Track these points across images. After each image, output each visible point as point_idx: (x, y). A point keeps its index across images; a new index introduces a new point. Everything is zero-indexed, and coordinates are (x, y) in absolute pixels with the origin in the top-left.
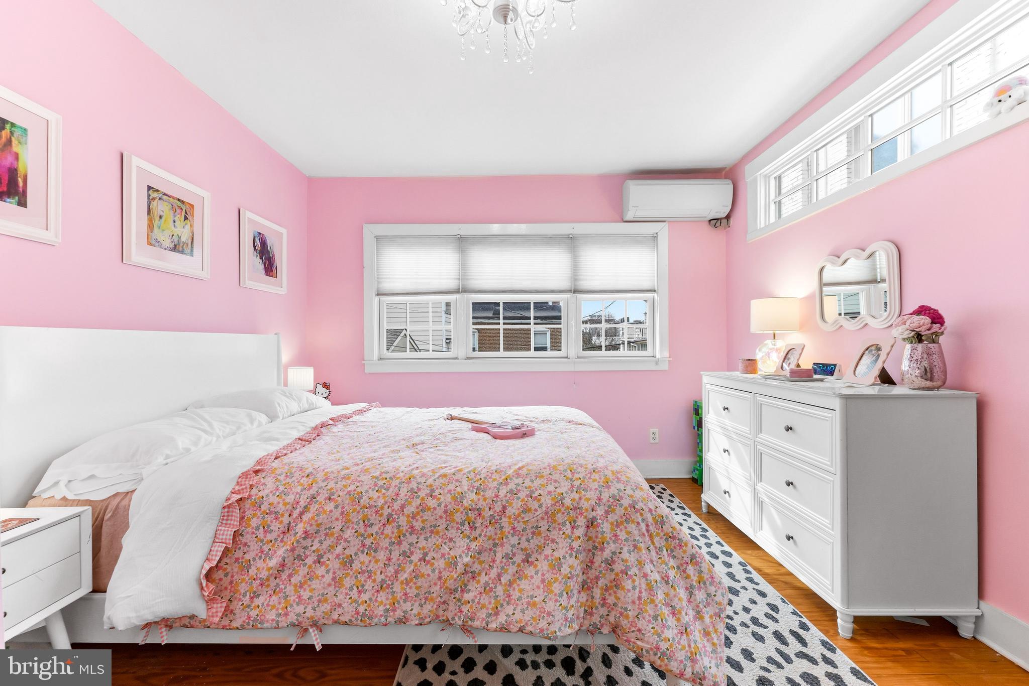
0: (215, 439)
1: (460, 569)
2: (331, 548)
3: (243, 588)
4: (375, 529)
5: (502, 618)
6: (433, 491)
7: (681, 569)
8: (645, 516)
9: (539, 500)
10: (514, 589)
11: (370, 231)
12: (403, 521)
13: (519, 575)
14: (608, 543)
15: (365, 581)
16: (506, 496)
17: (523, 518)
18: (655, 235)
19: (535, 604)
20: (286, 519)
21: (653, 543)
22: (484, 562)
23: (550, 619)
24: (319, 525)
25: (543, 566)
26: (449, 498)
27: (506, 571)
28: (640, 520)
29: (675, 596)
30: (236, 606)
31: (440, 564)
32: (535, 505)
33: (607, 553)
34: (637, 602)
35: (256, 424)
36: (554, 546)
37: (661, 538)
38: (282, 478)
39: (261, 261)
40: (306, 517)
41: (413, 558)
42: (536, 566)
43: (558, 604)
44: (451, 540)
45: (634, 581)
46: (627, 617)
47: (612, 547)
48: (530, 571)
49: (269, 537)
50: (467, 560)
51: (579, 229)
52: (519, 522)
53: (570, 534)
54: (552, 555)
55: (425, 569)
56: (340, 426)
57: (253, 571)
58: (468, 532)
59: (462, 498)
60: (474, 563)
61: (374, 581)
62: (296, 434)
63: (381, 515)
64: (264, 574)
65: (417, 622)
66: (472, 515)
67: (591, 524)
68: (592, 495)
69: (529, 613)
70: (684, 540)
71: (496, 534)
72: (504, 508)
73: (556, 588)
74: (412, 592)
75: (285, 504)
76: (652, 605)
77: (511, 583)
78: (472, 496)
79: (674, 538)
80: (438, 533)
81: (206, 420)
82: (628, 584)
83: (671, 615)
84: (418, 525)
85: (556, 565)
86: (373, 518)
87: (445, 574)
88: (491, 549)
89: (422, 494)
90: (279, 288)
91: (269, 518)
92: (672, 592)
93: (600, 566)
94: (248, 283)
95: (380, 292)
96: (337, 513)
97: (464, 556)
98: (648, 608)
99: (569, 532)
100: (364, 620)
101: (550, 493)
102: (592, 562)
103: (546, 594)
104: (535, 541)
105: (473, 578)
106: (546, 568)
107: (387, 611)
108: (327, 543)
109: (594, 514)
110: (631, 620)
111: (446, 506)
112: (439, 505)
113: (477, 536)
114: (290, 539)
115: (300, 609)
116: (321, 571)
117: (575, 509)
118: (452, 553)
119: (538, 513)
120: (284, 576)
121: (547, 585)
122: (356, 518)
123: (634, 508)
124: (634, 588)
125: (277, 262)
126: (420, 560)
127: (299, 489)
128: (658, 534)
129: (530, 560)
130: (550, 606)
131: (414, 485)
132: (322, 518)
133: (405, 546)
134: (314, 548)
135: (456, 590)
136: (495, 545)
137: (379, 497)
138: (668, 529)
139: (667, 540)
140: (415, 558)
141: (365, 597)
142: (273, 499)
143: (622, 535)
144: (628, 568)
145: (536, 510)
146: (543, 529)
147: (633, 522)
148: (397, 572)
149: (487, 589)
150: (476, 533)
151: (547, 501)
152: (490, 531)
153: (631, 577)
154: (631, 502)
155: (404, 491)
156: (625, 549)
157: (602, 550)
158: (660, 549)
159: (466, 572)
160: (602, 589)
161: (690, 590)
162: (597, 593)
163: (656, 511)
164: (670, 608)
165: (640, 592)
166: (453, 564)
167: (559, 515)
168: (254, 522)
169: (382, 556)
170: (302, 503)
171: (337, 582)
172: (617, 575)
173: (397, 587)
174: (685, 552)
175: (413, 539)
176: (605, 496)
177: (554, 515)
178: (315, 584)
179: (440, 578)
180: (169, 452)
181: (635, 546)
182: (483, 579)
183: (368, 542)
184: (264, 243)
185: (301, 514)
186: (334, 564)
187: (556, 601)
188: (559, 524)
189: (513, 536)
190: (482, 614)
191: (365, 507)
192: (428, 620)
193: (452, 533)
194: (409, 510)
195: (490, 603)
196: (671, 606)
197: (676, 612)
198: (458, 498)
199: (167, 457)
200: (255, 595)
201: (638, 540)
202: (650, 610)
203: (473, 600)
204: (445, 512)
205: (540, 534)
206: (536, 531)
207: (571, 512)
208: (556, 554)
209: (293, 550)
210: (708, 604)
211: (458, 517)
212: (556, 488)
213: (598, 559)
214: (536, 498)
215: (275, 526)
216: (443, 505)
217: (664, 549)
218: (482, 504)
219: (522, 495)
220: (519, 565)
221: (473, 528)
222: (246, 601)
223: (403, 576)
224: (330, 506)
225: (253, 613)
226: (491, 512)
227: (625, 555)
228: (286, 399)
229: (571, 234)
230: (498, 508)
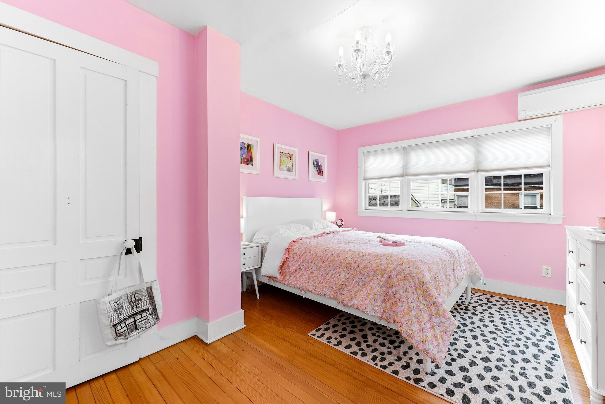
0: (291, 232)
1: (341, 282)
2: (308, 267)
3: (288, 274)
4: (320, 264)
5: (352, 303)
6: (338, 255)
7: (428, 306)
8: (414, 280)
9: (372, 265)
10: (358, 294)
11: (361, 150)
12: (327, 262)
13: (360, 290)
14: (395, 286)
15: (316, 280)
16: (360, 261)
17: (364, 270)
18: (550, 126)
19: (362, 300)
20: (299, 256)
21: (416, 292)
22: (350, 282)
23: (366, 306)
24: (306, 259)
25: (368, 288)
26: (342, 258)
27: (356, 287)
28: (411, 281)
29: (420, 315)
30: (286, 278)
31: (336, 279)
32: (370, 266)
33: (393, 290)
34: (402, 312)
35: (305, 230)
36: (374, 282)
37: (421, 291)
38: (300, 244)
39: (316, 170)
40: (303, 256)
41: (329, 276)
42: (366, 288)
43: (370, 302)
44: (340, 272)
45: (402, 303)
46: (398, 316)
47: (396, 288)
48: (364, 289)
49: (295, 261)
50: (343, 279)
51: (480, 131)
52: (362, 271)
53: (380, 279)
54: (372, 285)
55: (332, 280)
56: (332, 234)
57: (290, 269)
58: (346, 271)
59: (346, 259)
60: (346, 281)
61: (318, 280)
62: (314, 234)
63: (322, 260)
64: (292, 271)
65: (329, 297)
66: (348, 265)
67: (389, 277)
68: (393, 267)
69: (361, 303)
70: (432, 294)
71: (355, 273)
72: (359, 265)
73: (371, 297)
74: (328, 287)
75: (299, 252)
76: (408, 315)
77: (357, 292)
78: (350, 259)
79: (427, 292)
80: (337, 269)
81: (290, 226)
82: (400, 304)
83: (417, 322)
84: (331, 265)
85: (372, 289)
86: (319, 260)
87: (337, 283)
88: (352, 278)
89: (334, 255)
90: (323, 180)
91: (295, 255)
92: (420, 313)
93: (390, 294)
94: (311, 179)
95: (365, 178)
96: (310, 257)
97: (343, 278)
98: (406, 315)
99: (380, 278)
100: (314, 292)
101: (377, 263)
102: (388, 292)
103: (366, 298)
104: (368, 279)
105: (346, 287)
106: (369, 289)
107: (321, 290)
108: (308, 265)
109: (391, 273)
110: (399, 318)
111: (340, 261)
112: (338, 260)
113: (349, 273)
114: (299, 262)
115: (300, 283)
116: (305, 273)
117: (385, 270)
118: (340, 277)
119: (370, 269)
120: (297, 273)
121: (368, 295)
122: (316, 260)
123: (410, 275)
124: (402, 306)
125: (323, 169)
126: (331, 277)
127: (303, 248)
128: (419, 289)
129: (365, 285)
130: (367, 302)
131: (333, 252)
132: (307, 257)
133: (327, 271)
134: (304, 266)
135: (340, 289)
136: (354, 277)
137: (322, 254)
138: (425, 287)
139: (423, 292)
140: (330, 275)
141: (315, 284)
142: (297, 250)
143: (402, 285)
144: (401, 298)
145: (370, 268)
146: (371, 275)
147: (408, 280)
148: (324, 279)
149: (349, 292)
150: (348, 272)
151: (375, 265)
152: (353, 272)
153: (401, 301)
154: (409, 273)
155: (329, 254)
156: (401, 291)
157: (392, 288)
158: (420, 295)
159: (343, 284)
160: (390, 303)
161: (431, 316)
162: (388, 305)
163: (421, 279)
164: (417, 319)
165: (404, 308)
166: (339, 280)
167: (378, 271)
168: (292, 256)
169: (321, 272)
170: (303, 252)
171: (309, 278)
172: (396, 299)
173: (324, 284)
174: (431, 299)
175: (330, 269)
176: (398, 269)
177: (376, 271)
178: (304, 277)
179: (335, 284)
180: (278, 234)
181: (406, 290)
182: (349, 288)
183: (318, 267)
184: (317, 163)
185: (302, 255)
186: (309, 272)
187: (369, 301)
188: (377, 275)
189: (359, 275)
190: (347, 299)
191: (318, 256)
192: (332, 297)
193: (341, 270)
194: (330, 260)
195: (349, 296)
196: (418, 319)
197: (420, 322)
198: (345, 259)
199: (277, 235)
200: (290, 277)
201: (409, 289)
202: (407, 316)
203: (345, 294)
204: (340, 262)
205: (369, 277)
206: (368, 276)
207: (382, 271)
208: (374, 285)
209: (299, 265)
210: (440, 326)
211: (344, 265)
212: (380, 262)
213: (390, 292)
214: (371, 263)
215: (296, 258)
216: (340, 260)
217: (422, 296)
218: (352, 262)
219: (366, 262)
220: (361, 286)
221: (348, 270)
222: (288, 277)
223: (326, 281)
224: (309, 254)
225: (290, 281)
226: (354, 266)
227: (401, 292)
228: (318, 223)
229: (474, 136)
230: (357, 264)
